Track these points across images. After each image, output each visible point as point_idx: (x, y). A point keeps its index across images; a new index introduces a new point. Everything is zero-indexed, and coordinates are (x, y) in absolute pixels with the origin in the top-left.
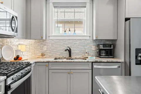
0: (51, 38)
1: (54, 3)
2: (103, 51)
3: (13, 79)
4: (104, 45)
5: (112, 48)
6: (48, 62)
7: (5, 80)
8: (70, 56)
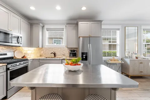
0: (45, 47)
1: (47, 29)
2: (72, 54)
3: (12, 66)
4: (71, 51)
5: (75, 52)
6: (40, 59)
7: (7, 66)
8: (55, 56)
